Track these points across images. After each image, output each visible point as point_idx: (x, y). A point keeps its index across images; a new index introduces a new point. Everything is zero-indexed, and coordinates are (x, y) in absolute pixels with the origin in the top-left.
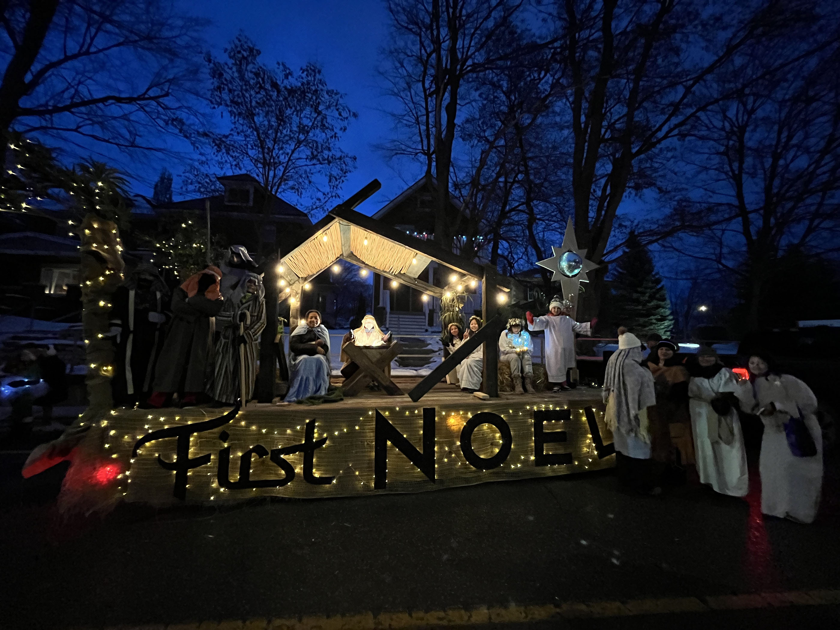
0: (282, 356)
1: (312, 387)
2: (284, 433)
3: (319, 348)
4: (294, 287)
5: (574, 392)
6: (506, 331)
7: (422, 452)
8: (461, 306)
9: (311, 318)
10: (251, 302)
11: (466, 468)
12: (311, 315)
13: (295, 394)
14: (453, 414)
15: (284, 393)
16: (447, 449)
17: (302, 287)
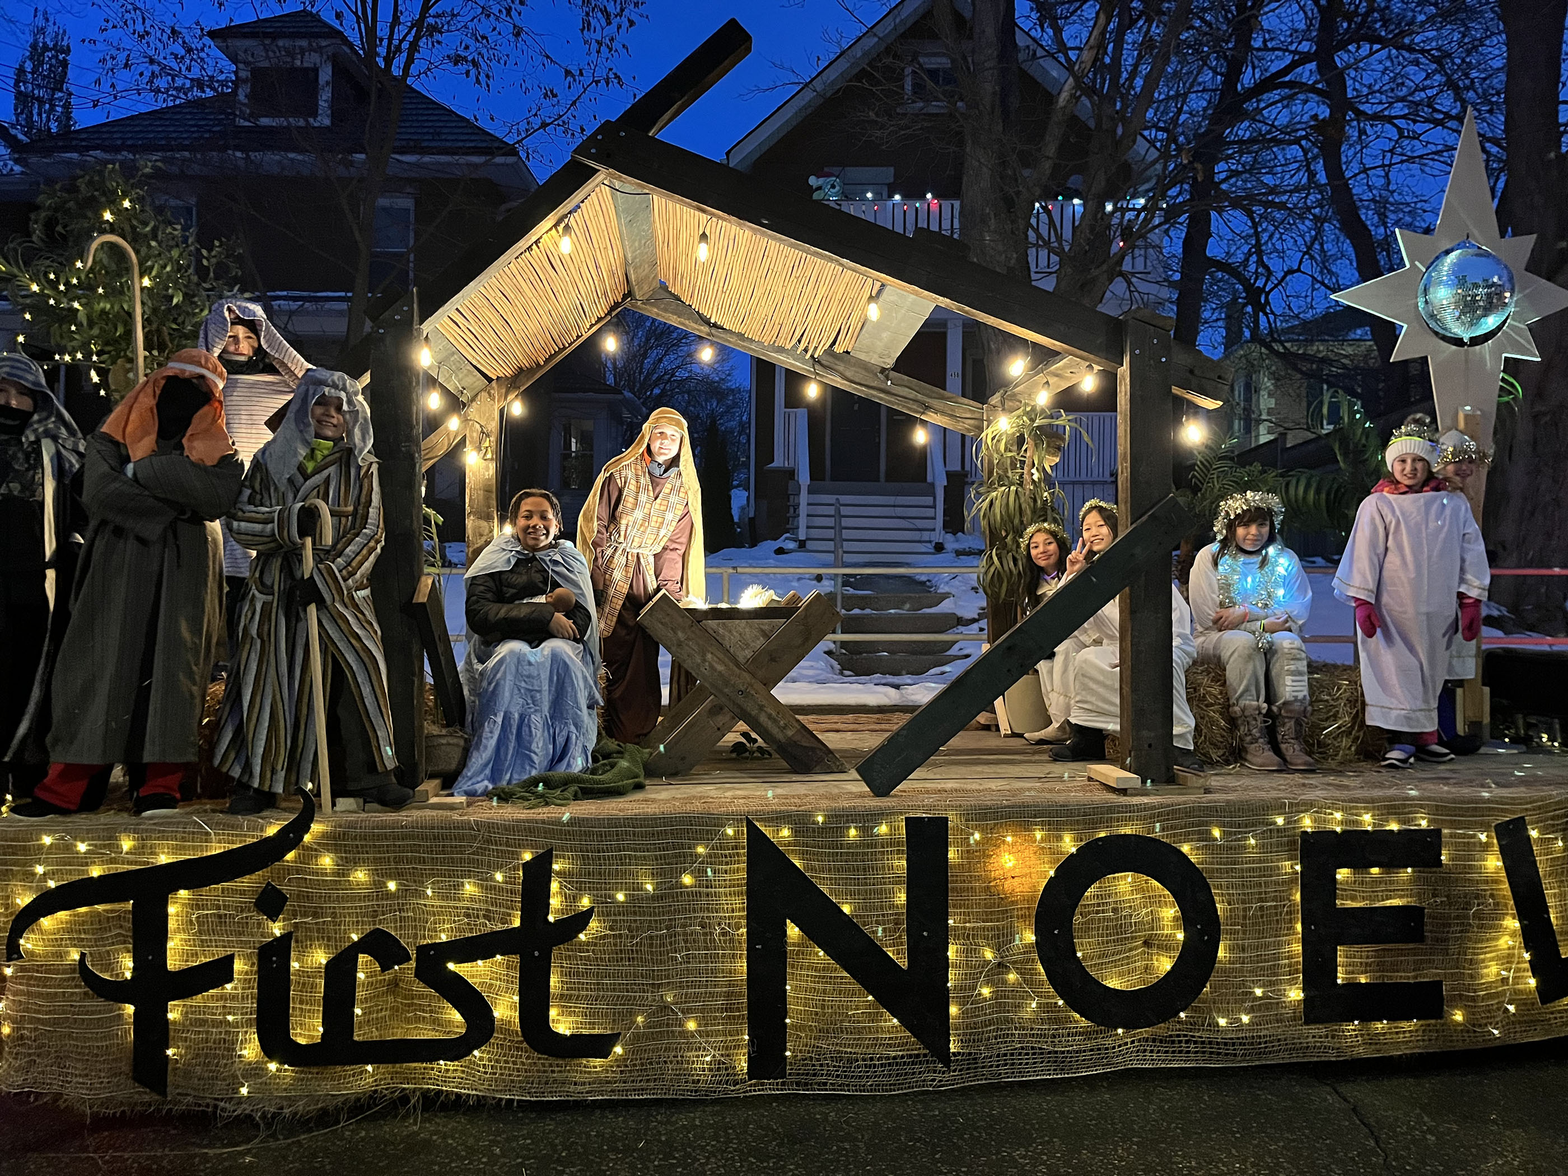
0: (440, 649)
1: (540, 748)
2: (450, 893)
3: (560, 616)
4: (473, 411)
5: (1465, 766)
6: (1214, 547)
7: (903, 963)
8: (1051, 461)
9: (528, 517)
10: (332, 470)
11: (1057, 1021)
12: (526, 505)
13: (488, 771)
14: (1009, 839)
15: (453, 766)
16: (989, 955)
17: (502, 411)
